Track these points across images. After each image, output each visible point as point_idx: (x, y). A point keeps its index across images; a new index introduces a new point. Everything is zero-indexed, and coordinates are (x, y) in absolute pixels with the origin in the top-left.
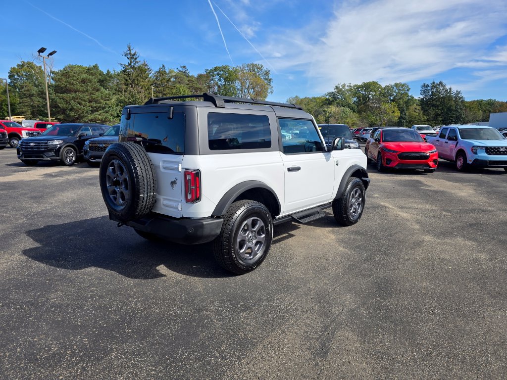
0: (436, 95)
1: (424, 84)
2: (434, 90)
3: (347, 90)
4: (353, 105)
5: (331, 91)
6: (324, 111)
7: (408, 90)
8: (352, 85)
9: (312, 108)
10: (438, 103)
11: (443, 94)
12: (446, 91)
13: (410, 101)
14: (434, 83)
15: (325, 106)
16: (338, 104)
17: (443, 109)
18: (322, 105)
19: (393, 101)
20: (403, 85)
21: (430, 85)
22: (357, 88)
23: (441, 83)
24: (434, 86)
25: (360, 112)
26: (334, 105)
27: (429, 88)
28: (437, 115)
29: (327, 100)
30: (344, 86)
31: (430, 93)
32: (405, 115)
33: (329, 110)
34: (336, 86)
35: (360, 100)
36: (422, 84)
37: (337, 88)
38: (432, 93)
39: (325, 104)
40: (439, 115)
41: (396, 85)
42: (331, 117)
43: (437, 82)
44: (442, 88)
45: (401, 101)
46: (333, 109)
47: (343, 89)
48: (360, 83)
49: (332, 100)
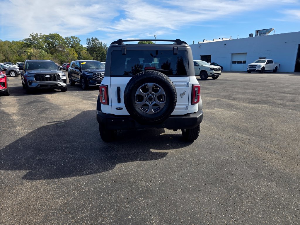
0: (95, 45)
1: (88, 38)
2: (94, 42)
3: (39, 38)
4: (46, 49)
5: (27, 38)
6: (25, 51)
7: (79, 41)
8: (42, 35)
9: (15, 49)
10: (97, 50)
11: (98, 45)
12: (100, 43)
13: (81, 48)
14: (93, 38)
15: (24, 48)
16: (35, 47)
17: (100, 53)
18: (22, 47)
19: (72, 47)
20: (76, 38)
21: (91, 39)
22: (46, 37)
23: (96, 39)
24: (93, 40)
25: (52, 53)
26: (32, 47)
27: (91, 41)
28: (97, 56)
29: (25, 43)
30: (37, 35)
31: (92, 44)
32: (81, 56)
33: (29, 51)
34: (31, 34)
35: (49, 45)
36: (87, 38)
37: (31, 36)
38: (93, 44)
39: (23, 47)
40: (98, 57)
41: (72, 37)
42: (32, 55)
43: (94, 38)
44: (97, 42)
45: (77, 47)
46: (32, 50)
47: (37, 37)
48: (48, 34)
49: (29, 44)
